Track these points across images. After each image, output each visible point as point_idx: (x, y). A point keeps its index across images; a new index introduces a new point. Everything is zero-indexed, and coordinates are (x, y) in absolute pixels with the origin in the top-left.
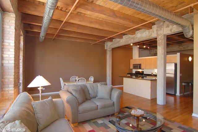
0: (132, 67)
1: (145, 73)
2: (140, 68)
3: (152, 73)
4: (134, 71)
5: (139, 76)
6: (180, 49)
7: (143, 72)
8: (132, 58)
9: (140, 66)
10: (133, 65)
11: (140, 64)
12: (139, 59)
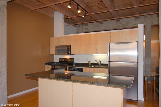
0: (53, 51)
1: (76, 61)
2: (69, 53)
3: (89, 61)
4: (57, 59)
5: (68, 67)
6: (118, 26)
7: (73, 59)
8: (53, 36)
9: (68, 49)
10: (56, 47)
11: (68, 46)
12: (65, 37)
